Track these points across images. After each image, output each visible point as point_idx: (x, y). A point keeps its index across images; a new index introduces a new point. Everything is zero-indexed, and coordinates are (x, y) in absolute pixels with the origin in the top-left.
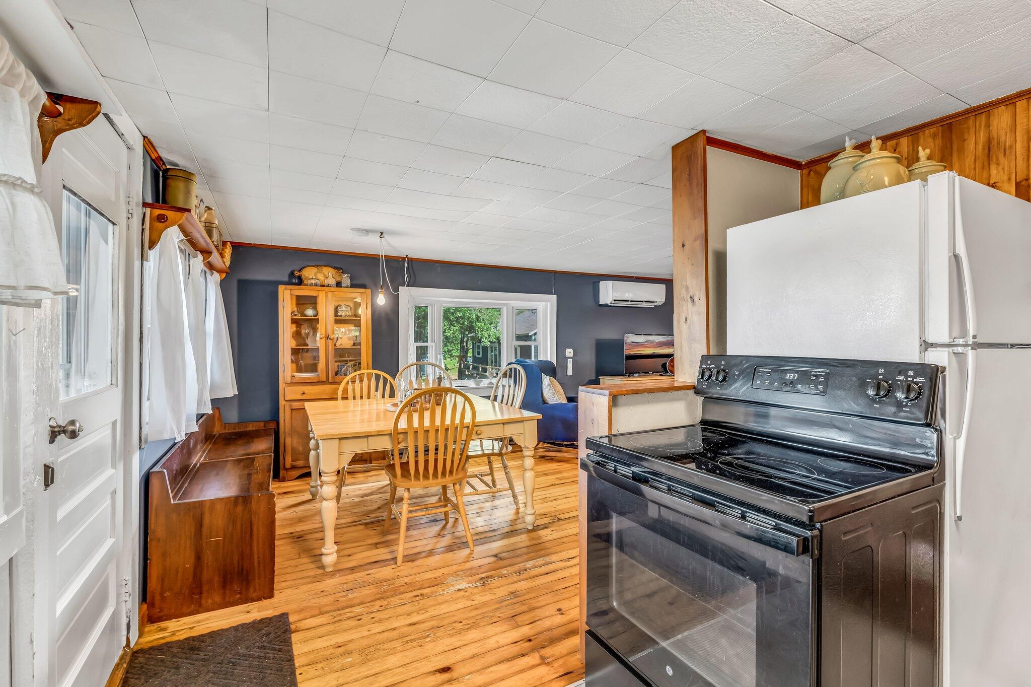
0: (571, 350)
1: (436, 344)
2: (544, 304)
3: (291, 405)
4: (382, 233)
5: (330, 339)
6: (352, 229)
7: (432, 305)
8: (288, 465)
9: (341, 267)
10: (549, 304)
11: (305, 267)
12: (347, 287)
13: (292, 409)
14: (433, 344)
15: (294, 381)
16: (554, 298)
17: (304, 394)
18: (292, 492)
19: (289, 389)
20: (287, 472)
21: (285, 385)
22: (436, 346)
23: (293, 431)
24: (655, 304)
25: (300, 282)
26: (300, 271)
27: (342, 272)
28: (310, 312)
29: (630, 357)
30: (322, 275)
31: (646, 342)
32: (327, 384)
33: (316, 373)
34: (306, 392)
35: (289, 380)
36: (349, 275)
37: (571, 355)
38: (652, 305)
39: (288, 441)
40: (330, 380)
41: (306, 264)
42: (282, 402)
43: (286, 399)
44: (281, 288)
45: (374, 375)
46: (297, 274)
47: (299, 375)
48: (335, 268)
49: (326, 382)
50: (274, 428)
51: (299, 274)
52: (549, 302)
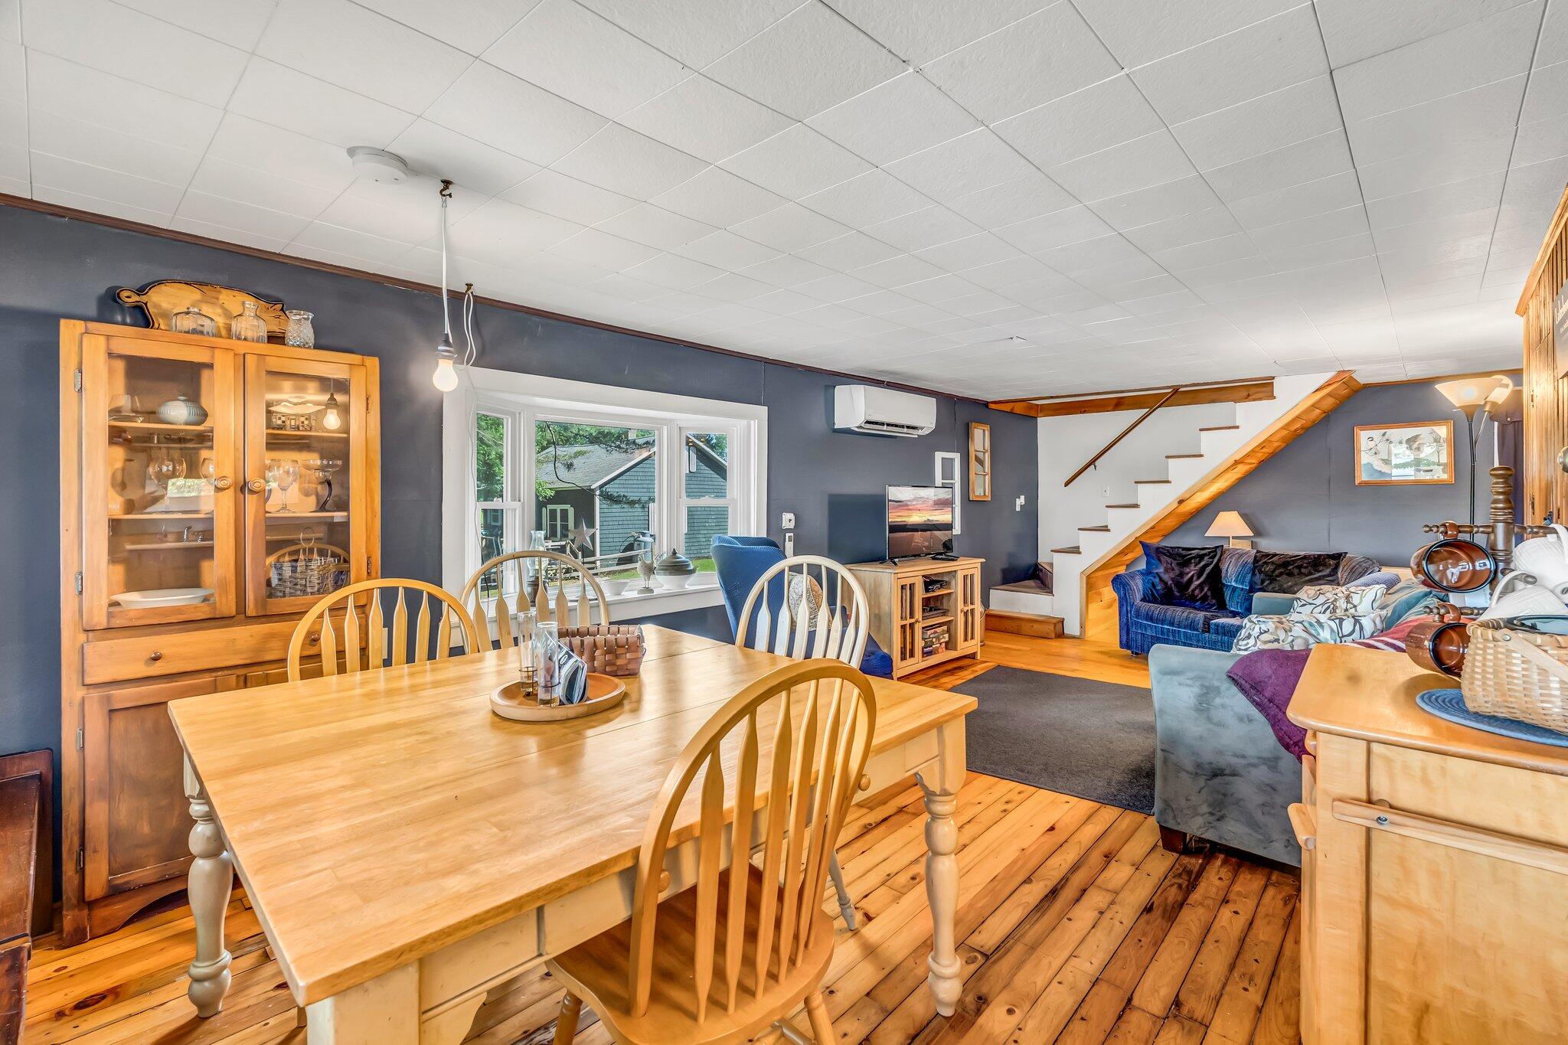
0: (791, 516)
1: (523, 503)
2: (744, 422)
3: (108, 698)
4: (447, 183)
5: (252, 492)
6: (352, 152)
7: (513, 415)
8: (96, 885)
9: (280, 295)
10: (754, 424)
11: (160, 282)
12: (303, 346)
13: (111, 711)
14: (517, 504)
15: (117, 622)
16: (763, 411)
17: (156, 659)
18: (114, 994)
19: (97, 650)
20: (90, 910)
21: (82, 637)
22: (523, 508)
23: (116, 781)
24: (920, 432)
25: (143, 318)
26: (141, 291)
27: (282, 309)
28: (177, 413)
29: (895, 528)
30: (219, 311)
31: (914, 500)
32: (240, 624)
33: (199, 593)
34: (164, 652)
35: (100, 619)
36: (311, 316)
37: (792, 525)
38: (915, 434)
39: (98, 815)
40: (251, 611)
41: (162, 273)
42: (71, 691)
43: (88, 681)
44: (69, 330)
45: (401, 591)
46: (130, 298)
47: (139, 601)
48: (258, 296)
49: (240, 616)
50: (40, 777)
51: (135, 298)
52: (754, 418)
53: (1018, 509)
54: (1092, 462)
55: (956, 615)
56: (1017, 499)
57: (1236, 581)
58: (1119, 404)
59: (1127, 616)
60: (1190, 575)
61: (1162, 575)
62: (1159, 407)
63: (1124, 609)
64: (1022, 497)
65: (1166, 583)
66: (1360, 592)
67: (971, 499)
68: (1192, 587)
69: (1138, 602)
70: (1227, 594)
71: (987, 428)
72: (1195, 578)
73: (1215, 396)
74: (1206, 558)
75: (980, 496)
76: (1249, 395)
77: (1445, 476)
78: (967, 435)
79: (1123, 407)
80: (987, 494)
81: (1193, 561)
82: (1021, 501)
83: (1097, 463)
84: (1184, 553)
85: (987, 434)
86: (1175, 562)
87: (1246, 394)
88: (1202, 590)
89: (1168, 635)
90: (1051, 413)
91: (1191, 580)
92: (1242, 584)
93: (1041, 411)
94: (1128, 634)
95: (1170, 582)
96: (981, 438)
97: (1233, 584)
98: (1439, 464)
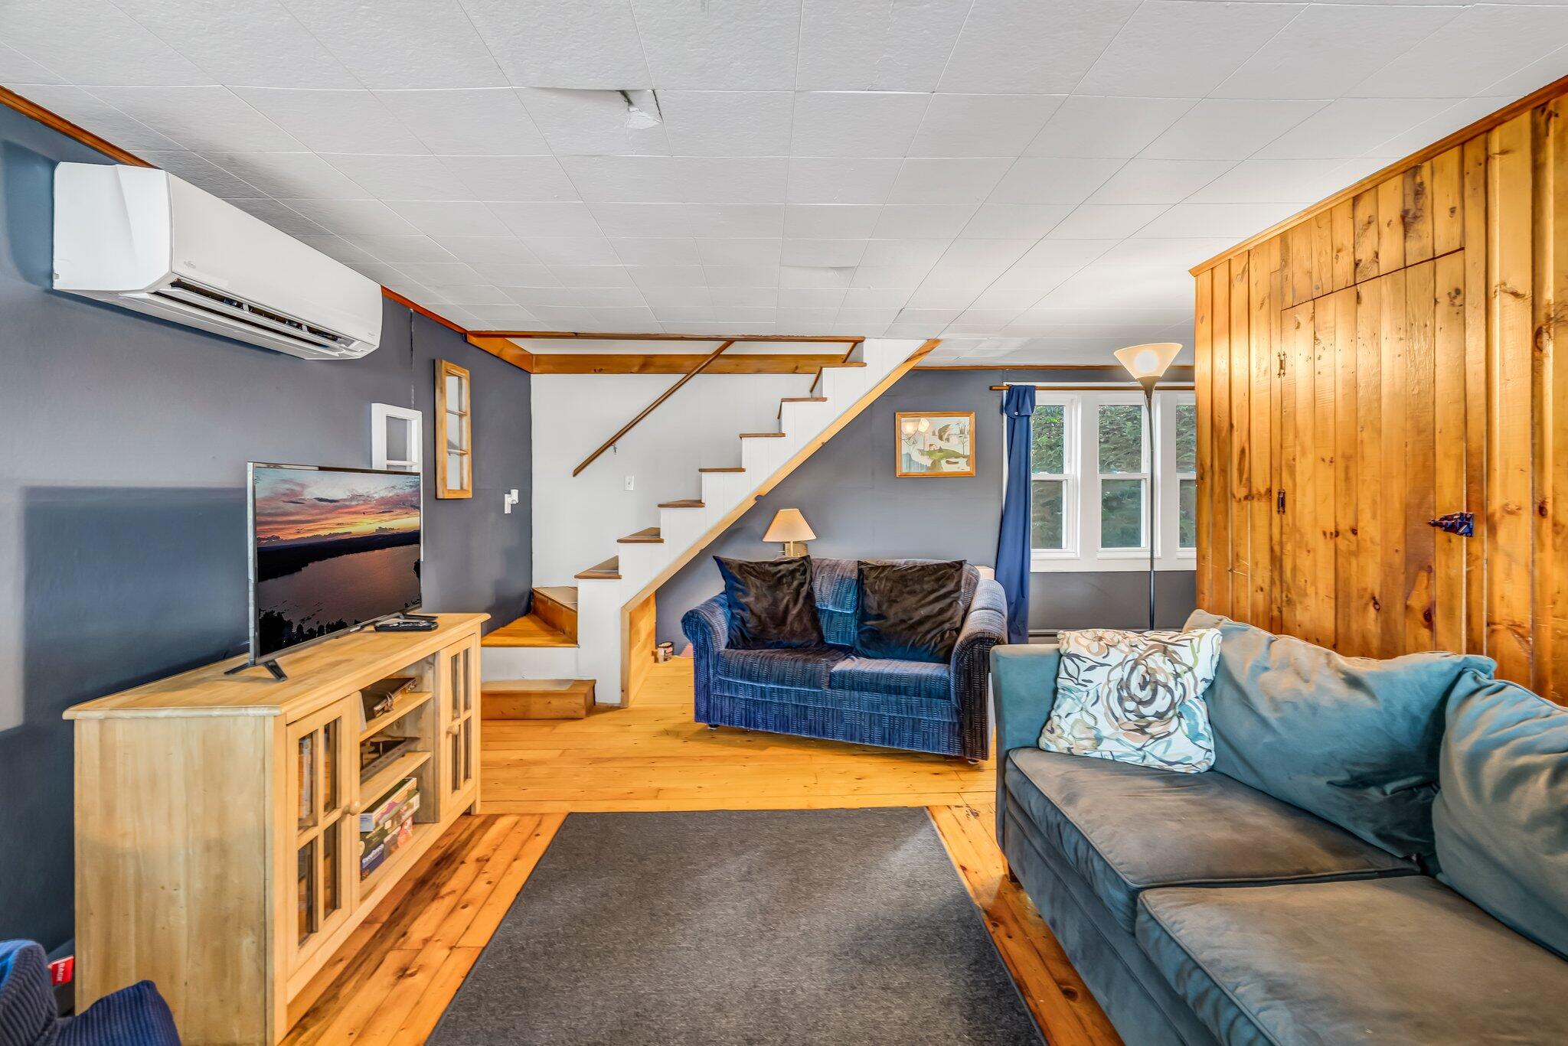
53: (508, 510)
54: (611, 443)
55: (436, 747)
56: (506, 495)
57: (835, 604)
58: (647, 365)
59: (708, 673)
60: (785, 601)
61: (752, 606)
62: (697, 372)
63: (703, 662)
64: (515, 493)
65: (759, 618)
66: (1187, 643)
67: (440, 496)
68: (790, 618)
69: (723, 648)
70: (824, 621)
71: (465, 374)
72: (791, 606)
73: (761, 364)
74: (798, 575)
75: (454, 491)
76: (797, 368)
77: (967, 469)
78: (434, 382)
79: (652, 369)
80: (465, 486)
81: (784, 581)
82: (512, 498)
83: (618, 444)
84: (773, 569)
85: (465, 383)
86: (765, 584)
87: (793, 366)
88: (801, 620)
89: (771, 697)
90: (551, 368)
91: (786, 610)
92: (842, 607)
93: (537, 364)
94: (708, 701)
95: (764, 616)
96: (454, 391)
97: (830, 608)
98: (964, 457)
